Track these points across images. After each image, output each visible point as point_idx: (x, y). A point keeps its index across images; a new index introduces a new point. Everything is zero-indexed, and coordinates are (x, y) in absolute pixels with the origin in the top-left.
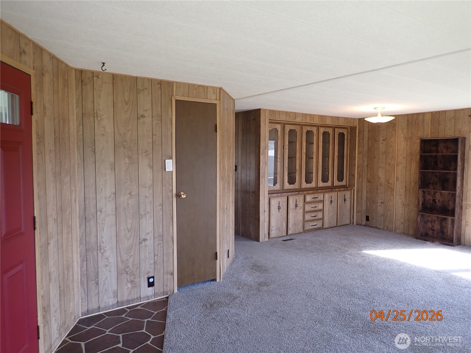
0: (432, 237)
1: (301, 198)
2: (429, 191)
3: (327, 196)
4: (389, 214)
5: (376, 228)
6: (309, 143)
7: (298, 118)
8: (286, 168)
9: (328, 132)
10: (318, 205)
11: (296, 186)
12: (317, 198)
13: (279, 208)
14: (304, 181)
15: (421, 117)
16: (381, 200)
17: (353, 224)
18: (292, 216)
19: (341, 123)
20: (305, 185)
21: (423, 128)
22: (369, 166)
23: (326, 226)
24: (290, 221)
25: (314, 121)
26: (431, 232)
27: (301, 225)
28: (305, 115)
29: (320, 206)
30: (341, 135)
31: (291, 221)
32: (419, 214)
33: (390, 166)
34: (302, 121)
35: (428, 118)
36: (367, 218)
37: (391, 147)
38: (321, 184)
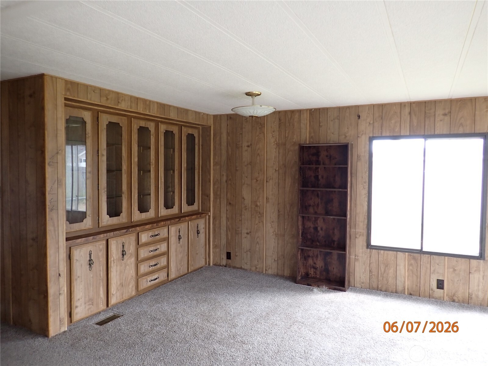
0: (313, 278)
1: (133, 238)
2: (308, 217)
3: (173, 229)
4: (257, 249)
5: (241, 268)
6: (144, 146)
7: (123, 103)
8: (104, 189)
9: (173, 131)
10: (161, 247)
11: (122, 219)
12: (157, 235)
13: (91, 263)
14: (136, 208)
15: (297, 116)
16: (247, 229)
17: (209, 264)
18: (116, 271)
19: (191, 119)
20: (137, 216)
21: (299, 130)
22: (230, 182)
23: (172, 276)
24: (112, 282)
25: (151, 111)
26: (312, 271)
27: (133, 284)
28: (136, 100)
29: (163, 247)
30: (191, 137)
31: (115, 281)
32: (299, 249)
33: (258, 182)
34: (131, 108)
35: (306, 117)
36: (229, 256)
37: (258, 156)
38: (164, 212)
